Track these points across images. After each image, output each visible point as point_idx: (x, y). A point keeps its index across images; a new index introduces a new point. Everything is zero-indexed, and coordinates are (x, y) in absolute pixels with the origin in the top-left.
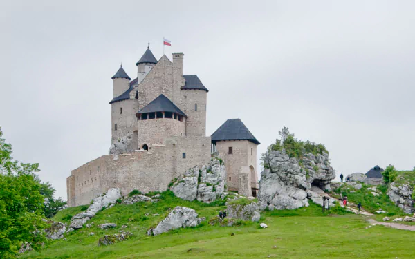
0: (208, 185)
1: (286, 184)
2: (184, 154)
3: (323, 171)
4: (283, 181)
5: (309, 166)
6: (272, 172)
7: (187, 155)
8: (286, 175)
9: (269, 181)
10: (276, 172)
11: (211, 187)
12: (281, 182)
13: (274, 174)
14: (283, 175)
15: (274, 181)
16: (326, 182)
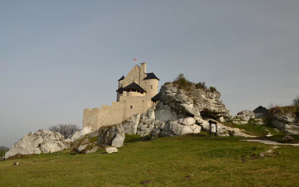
0: (144, 124)
1: (178, 114)
2: (131, 106)
3: (215, 105)
4: (175, 111)
5: (197, 97)
6: (165, 104)
7: (133, 107)
8: (176, 105)
9: (162, 111)
10: (168, 104)
11: (146, 126)
12: (174, 112)
13: (167, 106)
14: (174, 106)
15: (167, 111)
16: (219, 115)
